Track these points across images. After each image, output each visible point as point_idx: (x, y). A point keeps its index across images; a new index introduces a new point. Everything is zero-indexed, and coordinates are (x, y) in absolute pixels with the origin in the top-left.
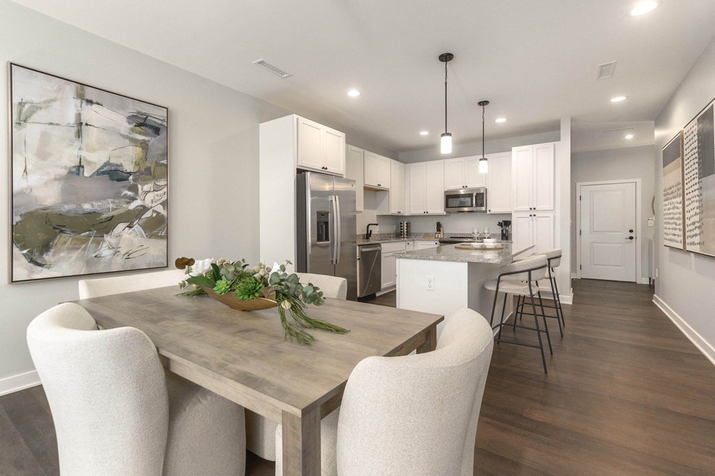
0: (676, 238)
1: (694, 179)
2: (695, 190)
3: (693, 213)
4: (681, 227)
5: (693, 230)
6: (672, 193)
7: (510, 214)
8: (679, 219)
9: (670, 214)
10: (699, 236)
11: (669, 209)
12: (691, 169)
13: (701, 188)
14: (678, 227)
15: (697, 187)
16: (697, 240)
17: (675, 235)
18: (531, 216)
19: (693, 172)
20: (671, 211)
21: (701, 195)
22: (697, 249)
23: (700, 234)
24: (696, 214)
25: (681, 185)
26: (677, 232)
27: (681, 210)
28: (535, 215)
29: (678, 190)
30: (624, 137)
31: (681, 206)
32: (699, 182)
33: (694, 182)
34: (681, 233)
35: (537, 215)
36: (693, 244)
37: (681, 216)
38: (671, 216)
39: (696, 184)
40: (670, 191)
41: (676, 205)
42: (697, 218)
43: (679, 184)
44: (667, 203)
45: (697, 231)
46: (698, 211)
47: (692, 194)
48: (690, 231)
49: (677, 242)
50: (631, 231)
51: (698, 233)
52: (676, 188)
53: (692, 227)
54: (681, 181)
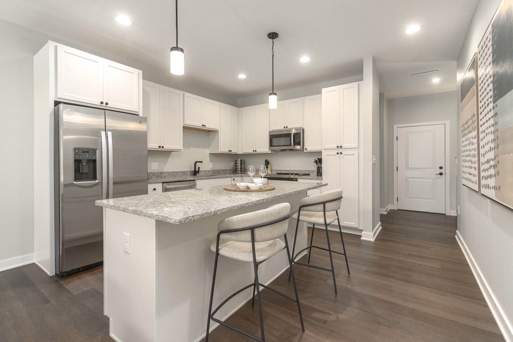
0: (471, 177)
1: (488, 105)
2: (489, 119)
3: (487, 148)
4: (476, 165)
5: (487, 169)
6: (468, 127)
7: (320, 153)
8: (474, 156)
9: (467, 151)
10: (494, 178)
11: (465, 146)
12: (485, 93)
13: (496, 114)
14: (473, 165)
15: (491, 114)
16: (492, 182)
17: (471, 174)
18: (338, 153)
19: (487, 97)
20: (468, 147)
21: (496, 123)
22: (491, 193)
23: (495, 176)
24: (491, 149)
25: (476, 117)
26: (472, 171)
27: (476, 146)
28: (341, 153)
29: (473, 122)
30: (431, 80)
31: (475, 141)
32: (493, 108)
33: (488, 109)
34: (476, 172)
35: (343, 153)
36: (487, 187)
37: (476, 153)
38: (468, 153)
39: (490, 110)
40: (466, 126)
41: (472, 140)
42: (491, 155)
43: (474, 116)
44: (464, 139)
45: (492, 172)
46: (492, 145)
47: (487, 125)
48: (485, 170)
49: (473, 182)
50: (441, 168)
51: (493, 174)
52: (471, 122)
53: (487, 166)
54: (476, 113)
